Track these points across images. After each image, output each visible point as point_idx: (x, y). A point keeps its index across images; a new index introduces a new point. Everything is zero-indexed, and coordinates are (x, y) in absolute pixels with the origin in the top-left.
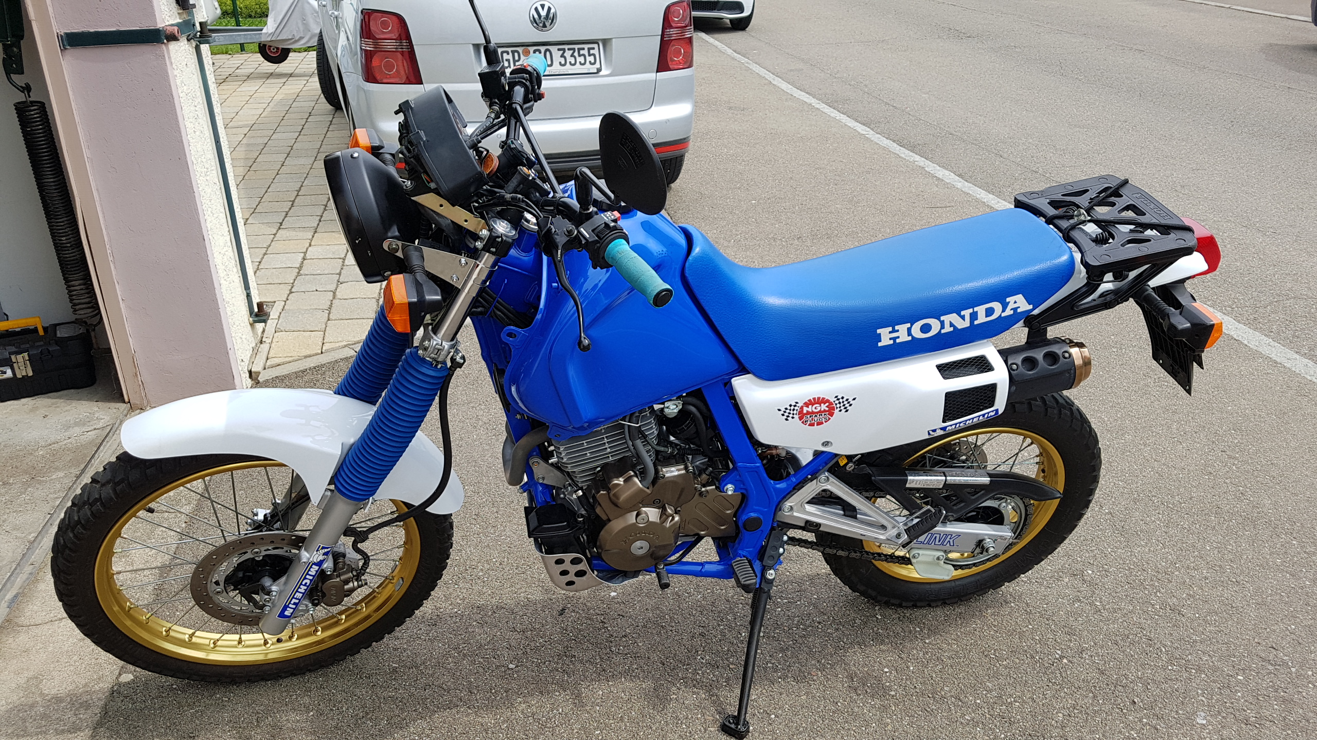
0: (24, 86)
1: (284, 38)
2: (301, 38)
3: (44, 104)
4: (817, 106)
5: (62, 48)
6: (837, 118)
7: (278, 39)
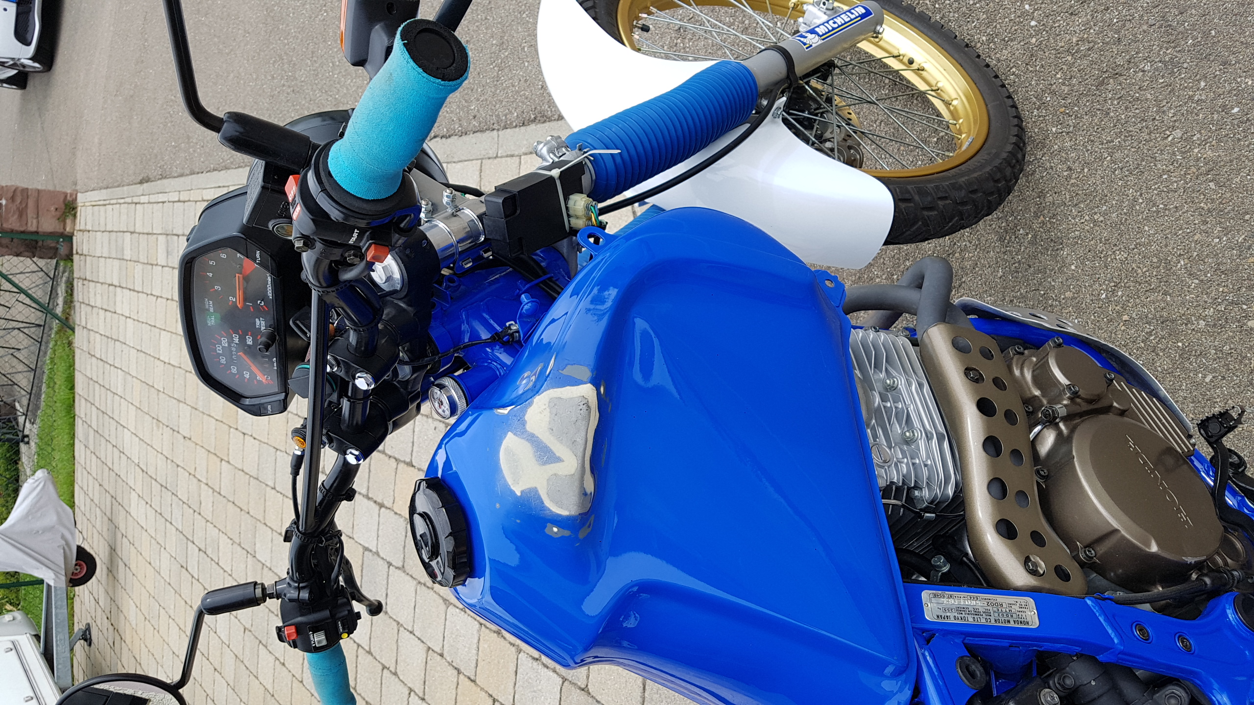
1: (62, 559)
2: (63, 537)
7: (63, 566)
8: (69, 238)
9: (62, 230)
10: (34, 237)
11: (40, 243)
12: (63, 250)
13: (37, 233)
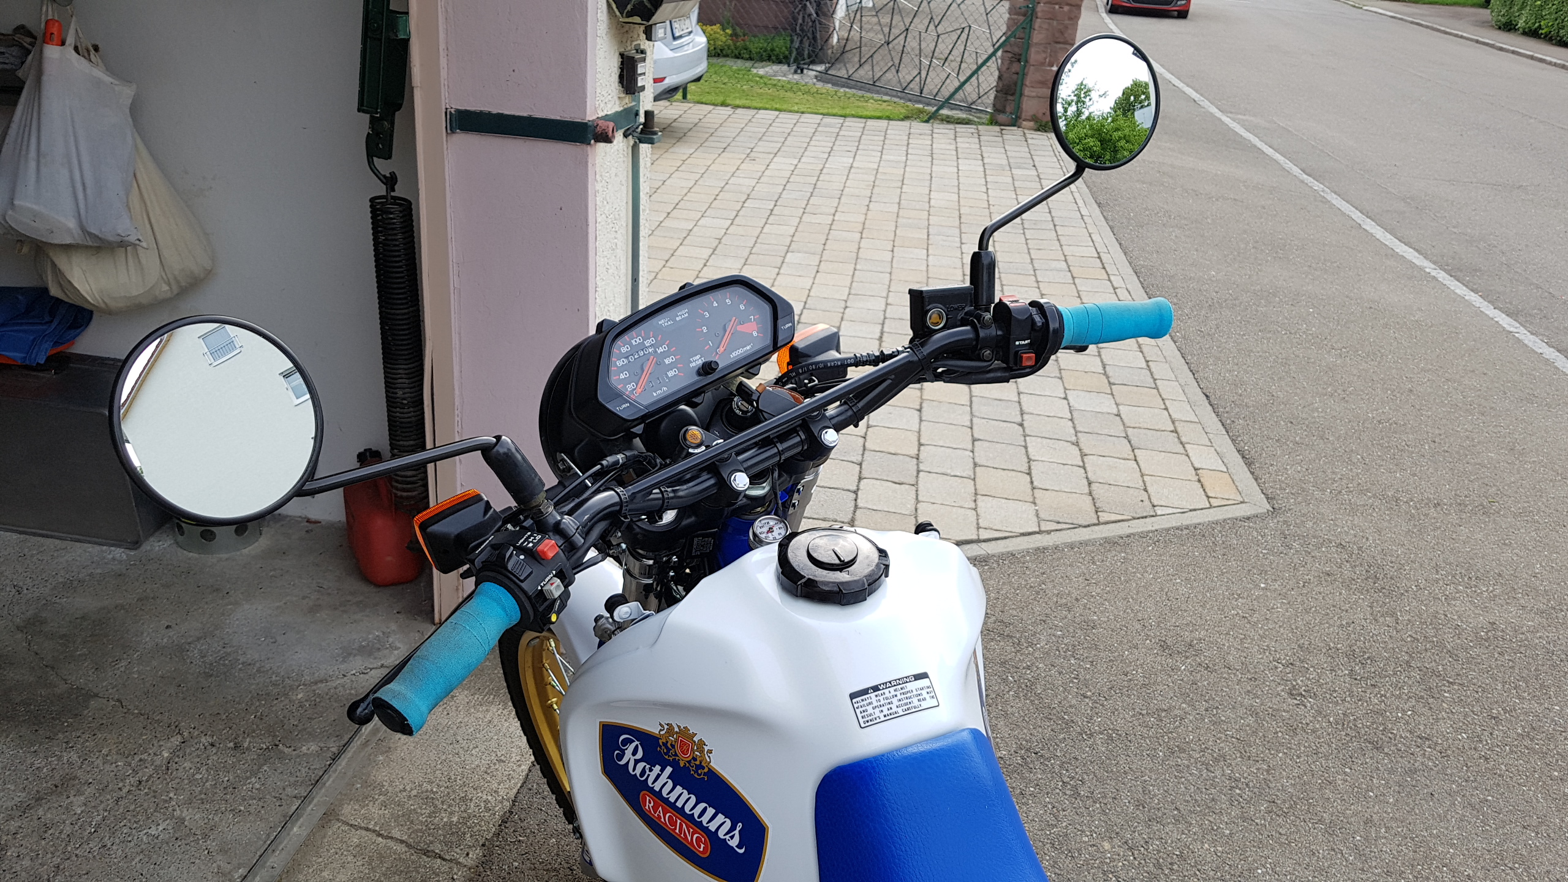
0: (388, 175)
3: (410, 203)
4: (1434, 273)
5: (449, 131)
6: (1466, 298)
8: (1014, 123)
9: (1023, 116)
10: (1018, 92)
11: (1010, 98)
12: (1001, 117)
13: (1021, 95)
